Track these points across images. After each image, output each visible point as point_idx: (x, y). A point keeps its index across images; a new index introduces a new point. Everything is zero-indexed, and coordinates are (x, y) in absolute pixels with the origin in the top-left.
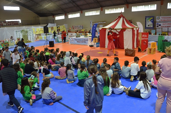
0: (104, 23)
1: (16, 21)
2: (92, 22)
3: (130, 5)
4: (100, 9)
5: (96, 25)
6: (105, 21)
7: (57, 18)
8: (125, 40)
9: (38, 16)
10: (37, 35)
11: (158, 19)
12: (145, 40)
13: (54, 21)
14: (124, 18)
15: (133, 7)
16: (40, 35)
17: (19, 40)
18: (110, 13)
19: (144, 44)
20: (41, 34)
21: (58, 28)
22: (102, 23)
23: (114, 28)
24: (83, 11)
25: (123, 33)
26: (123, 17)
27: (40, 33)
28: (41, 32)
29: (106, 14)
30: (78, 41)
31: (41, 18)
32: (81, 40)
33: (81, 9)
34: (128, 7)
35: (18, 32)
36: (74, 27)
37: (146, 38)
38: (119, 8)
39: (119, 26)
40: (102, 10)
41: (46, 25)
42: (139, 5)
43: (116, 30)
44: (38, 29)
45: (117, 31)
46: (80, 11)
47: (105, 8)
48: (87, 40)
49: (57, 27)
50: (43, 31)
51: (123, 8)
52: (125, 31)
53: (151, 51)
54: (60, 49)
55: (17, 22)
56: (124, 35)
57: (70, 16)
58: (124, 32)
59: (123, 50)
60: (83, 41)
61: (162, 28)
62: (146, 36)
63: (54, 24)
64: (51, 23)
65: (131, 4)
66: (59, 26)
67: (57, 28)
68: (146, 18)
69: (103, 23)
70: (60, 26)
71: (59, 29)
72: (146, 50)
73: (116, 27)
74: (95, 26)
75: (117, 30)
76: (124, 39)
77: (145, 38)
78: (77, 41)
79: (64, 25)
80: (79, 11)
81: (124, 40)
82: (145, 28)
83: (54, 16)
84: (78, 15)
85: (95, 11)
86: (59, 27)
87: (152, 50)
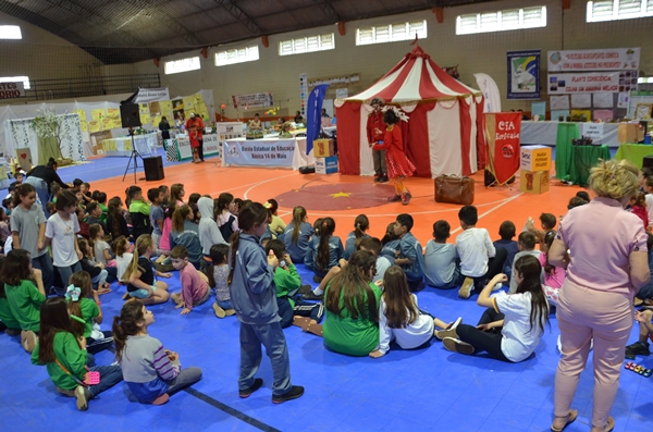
0: (353, 79)
1: (8, 84)
2: (305, 81)
3: (448, 11)
4: (337, 31)
5: (323, 89)
6: (357, 75)
7: (173, 67)
8: (433, 143)
9: (97, 61)
10: (96, 134)
11: (555, 62)
12: (509, 141)
13: (159, 81)
14: (427, 61)
15: (459, 19)
16: (107, 133)
17: (24, 156)
18: (374, 42)
19: (506, 156)
20: (113, 133)
21: (179, 107)
22: (343, 80)
23: (390, 100)
24: (270, 37)
25: (425, 118)
26: (425, 57)
27: (107, 128)
28: (111, 121)
29: (360, 46)
30: (254, 152)
31: (108, 70)
32: (268, 149)
33: (262, 30)
35: (20, 126)
36: (237, 100)
37: (511, 131)
38: (407, 24)
39: (410, 92)
40: (342, 31)
41: (131, 94)
42: (482, 11)
43: (398, 106)
44: (98, 111)
45: (402, 111)
46: (260, 39)
47: (356, 22)
49: (174, 103)
50: (117, 118)
51: (421, 21)
52: (432, 108)
53: (531, 182)
54: (185, 188)
55: (14, 84)
56: (430, 124)
57: (223, 59)
58: (430, 115)
59: (428, 180)
60: (276, 153)
61: (570, 95)
62: (512, 125)
63: (160, 92)
64: (149, 87)
65: (452, 6)
66: (179, 98)
67: (174, 106)
68: (509, 59)
69: (347, 81)
70: (185, 99)
71: (182, 111)
72: (514, 178)
73: (399, 96)
74: (317, 92)
75: (404, 108)
76: (431, 138)
77: (508, 132)
78: (250, 153)
79: (200, 94)
80: (255, 37)
81: (431, 145)
82: (508, 97)
83: (158, 60)
84: (251, 54)
85: (316, 35)
86: (181, 101)
87: (534, 177)
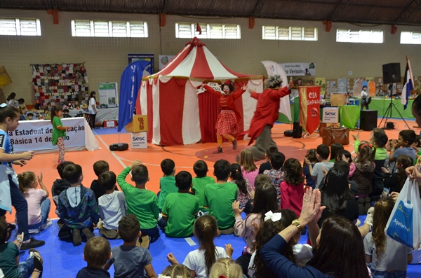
3: (62, 14)
8: (246, 111)
15: (73, 22)
19: (313, 115)
23: (213, 78)
32: (41, 132)
34: (56, 21)
42: (95, 20)
43: (219, 82)
48: (73, 129)
62: (316, 94)
68: (130, 59)
76: (244, 108)
77: (314, 99)
81: (245, 114)
